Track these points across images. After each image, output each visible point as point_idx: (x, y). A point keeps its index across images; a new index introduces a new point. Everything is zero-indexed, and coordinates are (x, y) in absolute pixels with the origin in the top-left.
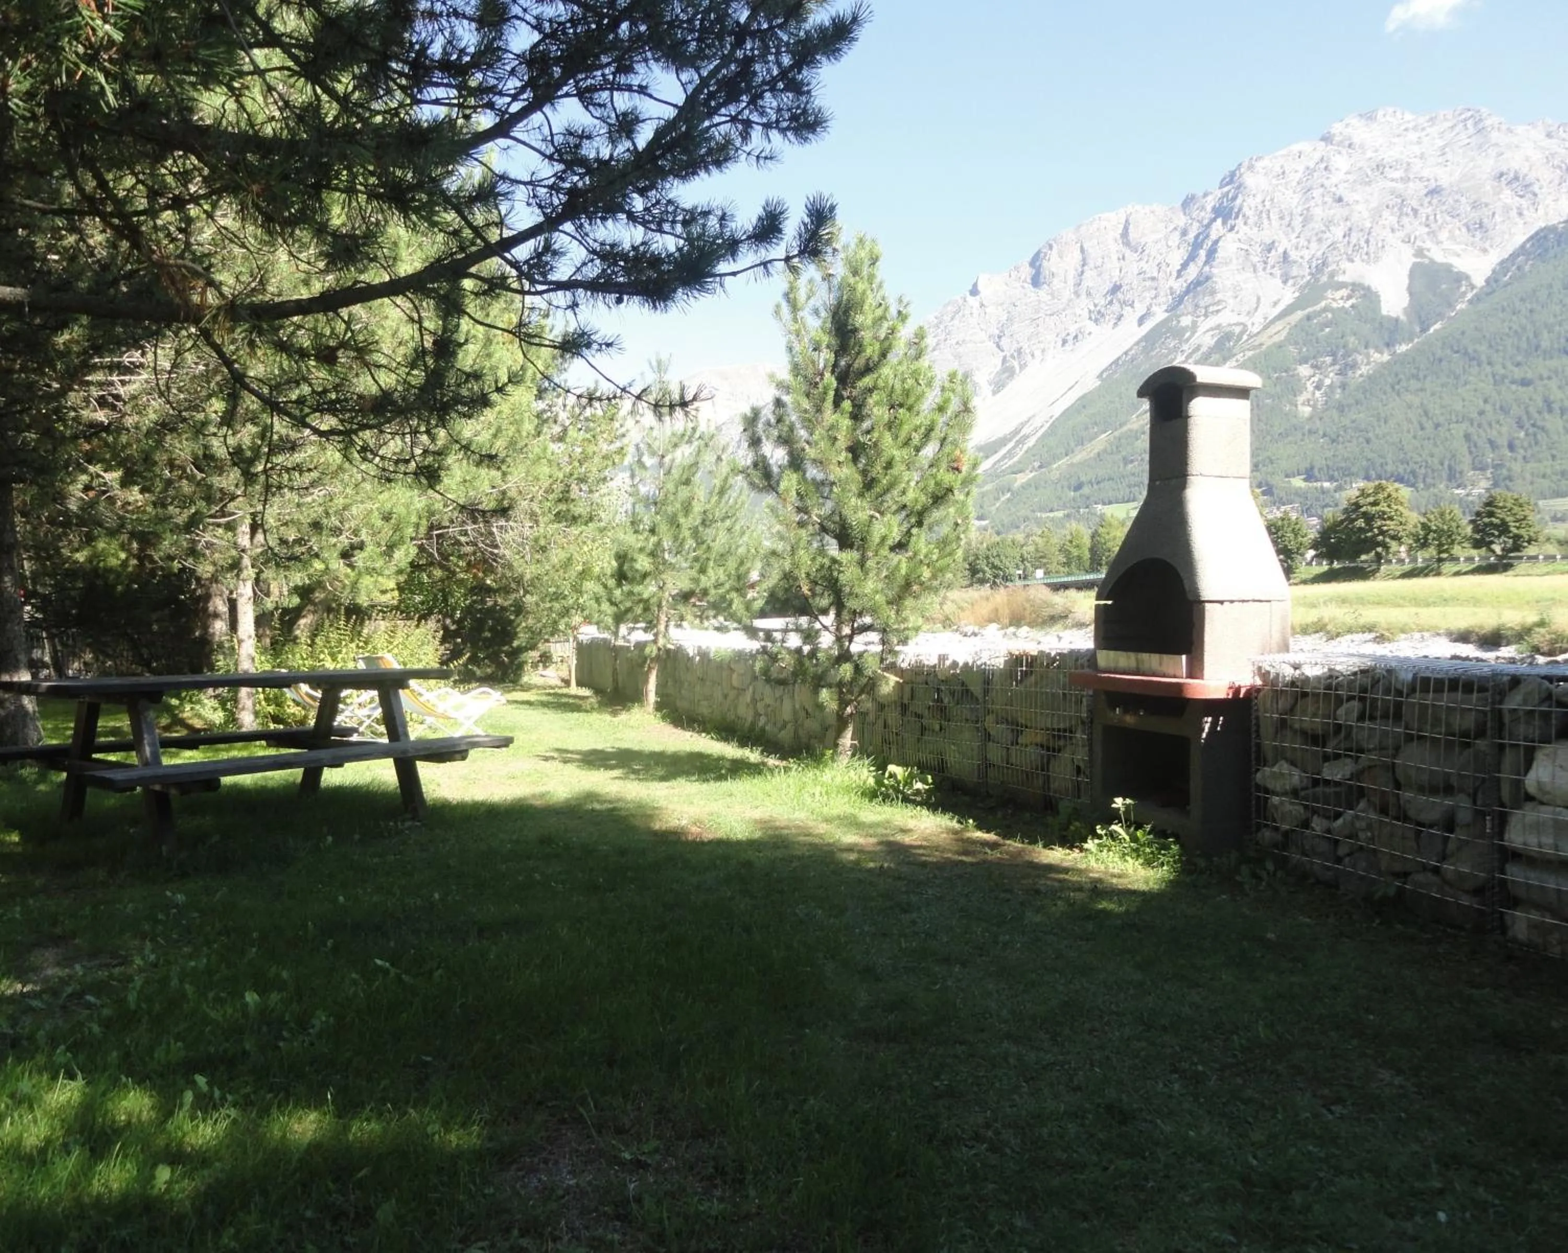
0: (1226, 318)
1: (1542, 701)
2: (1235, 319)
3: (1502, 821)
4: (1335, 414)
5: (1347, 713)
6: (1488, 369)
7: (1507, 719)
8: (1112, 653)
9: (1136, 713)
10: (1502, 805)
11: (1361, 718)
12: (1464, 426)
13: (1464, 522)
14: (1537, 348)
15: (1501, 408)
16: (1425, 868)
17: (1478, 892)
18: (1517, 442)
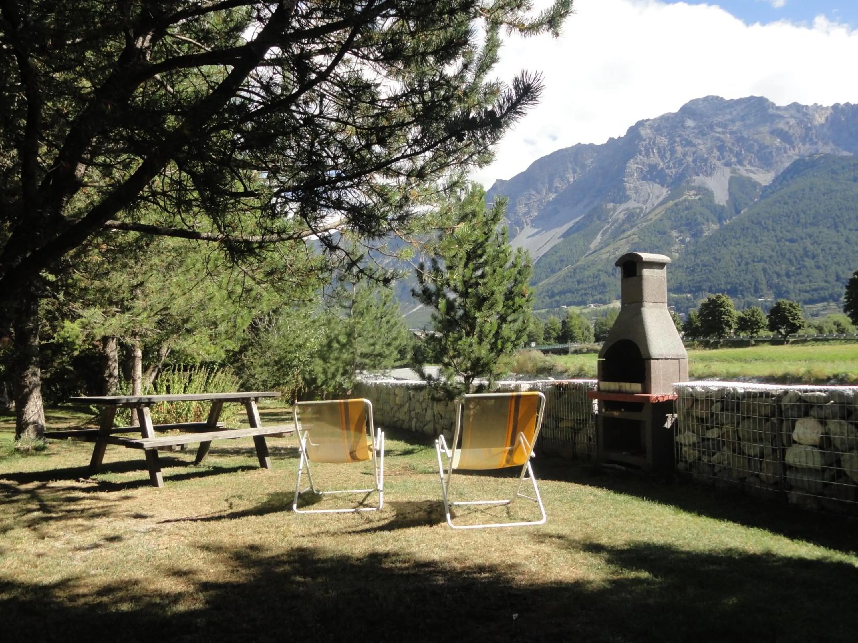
0: (631, 204)
1: (797, 401)
2: (636, 205)
3: (784, 453)
4: (692, 257)
5: (716, 408)
6: (773, 233)
7: (783, 408)
8: (607, 383)
9: (620, 410)
10: (783, 445)
11: (722, 410)
12: (762, 264)
13: (765, 316)
14: (798, 222)
15: (782, 255)
16: (752, 475)
17: (776, 484)
18: (791, 273)
